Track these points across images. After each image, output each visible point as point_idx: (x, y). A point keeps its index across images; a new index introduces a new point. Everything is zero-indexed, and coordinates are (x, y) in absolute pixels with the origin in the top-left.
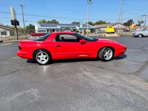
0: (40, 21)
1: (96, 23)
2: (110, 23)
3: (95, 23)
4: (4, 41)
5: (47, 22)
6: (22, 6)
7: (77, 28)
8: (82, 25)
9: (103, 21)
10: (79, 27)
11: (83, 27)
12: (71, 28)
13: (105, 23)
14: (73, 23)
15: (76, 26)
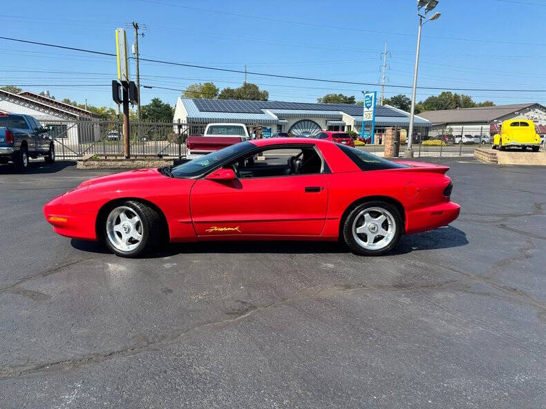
0: (193, 87)
1: (427, 102)
2: (489, 104)
3: (423, 100)
4: (80, 165)
5: (220, 93)
6: (136, 27)
7: (348, 120)
8: (372, 109)
9: (459, 93)
10: (354, 118)
11: (378, 119)
12: (321, 122)
13: (467, 103)
14: (328, 99)
15: (341, 113)
